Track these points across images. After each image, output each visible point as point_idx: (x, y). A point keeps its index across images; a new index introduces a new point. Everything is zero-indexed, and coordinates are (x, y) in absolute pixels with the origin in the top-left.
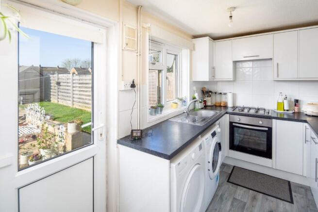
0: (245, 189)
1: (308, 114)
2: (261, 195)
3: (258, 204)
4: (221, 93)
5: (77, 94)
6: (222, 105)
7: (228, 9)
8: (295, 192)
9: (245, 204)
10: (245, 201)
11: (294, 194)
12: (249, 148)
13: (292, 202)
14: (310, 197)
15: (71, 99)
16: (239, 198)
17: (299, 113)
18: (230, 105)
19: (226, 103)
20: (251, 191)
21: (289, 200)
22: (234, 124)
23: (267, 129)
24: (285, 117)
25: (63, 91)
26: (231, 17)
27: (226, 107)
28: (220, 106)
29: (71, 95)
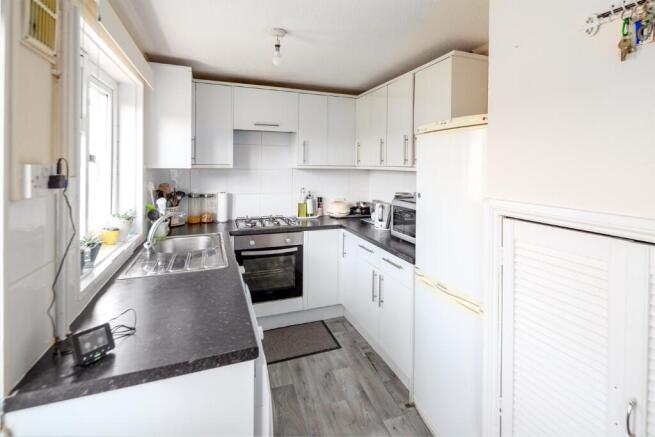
0: (279, 364)
1: (334, 215)
2: (303, 359)
3: (307, 374)
4: (202, 196)
6: (205, 220)
7: (275, 29)
8: (335, 331)
9: (292, 387)
10: (291, 382)
11: (335, 335)
12: (270, 290)
13: (339, 347)
14: (351, 330)
16: (280, 384)
17: (322, 217)
18: (222, 217)
19: (214, 215)
20: (288, 362)
21: (336, 346)
22: (243, 254)
23: (295, 249)
24: (309, 225)
26: (278, 46)
27: (213, 223)
28: (201, 223)
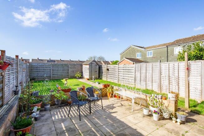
5: (121, 76)
15: (117, 78)
25: (111, 74)
29: (117, 76)
